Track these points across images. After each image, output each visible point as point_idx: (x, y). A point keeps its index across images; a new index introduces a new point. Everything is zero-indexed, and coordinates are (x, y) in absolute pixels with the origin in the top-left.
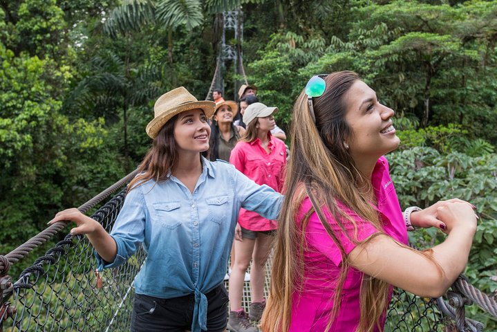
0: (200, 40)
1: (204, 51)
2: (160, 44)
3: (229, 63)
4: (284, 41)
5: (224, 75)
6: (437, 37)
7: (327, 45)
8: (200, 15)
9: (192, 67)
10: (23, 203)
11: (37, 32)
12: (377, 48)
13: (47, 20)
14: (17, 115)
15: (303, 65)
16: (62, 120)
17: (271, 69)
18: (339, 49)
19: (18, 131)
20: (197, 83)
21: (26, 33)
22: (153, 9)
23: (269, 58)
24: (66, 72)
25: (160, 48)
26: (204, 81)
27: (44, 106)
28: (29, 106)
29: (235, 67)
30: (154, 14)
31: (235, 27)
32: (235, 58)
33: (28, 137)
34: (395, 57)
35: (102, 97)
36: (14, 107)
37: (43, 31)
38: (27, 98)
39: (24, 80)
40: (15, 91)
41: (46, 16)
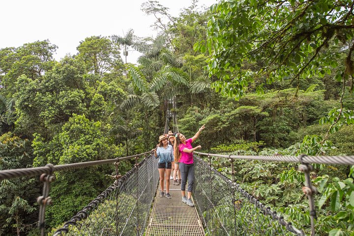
0: (158, 110)
1: (160, 114)
2: (140, 111)
3: (170, 118)
4: (193, 110)
5: (168, 124)
6: (252, 108)
7: (210, 111)
8: (159, 102)
9: (155, 121)
10: (90, 179)
11: (97, 111)
12: (230, 112)
13: (101, 107)
14: (92, 144)
15: (200, 120)
16: (106, 145)
17: (188, 122)
18: (215, 113)
19: (93, 149)
20: (157, 128)
21: (93, 112)
22: (139, 99)
23: (187, 118)
24: (109, 126)
25: (139, 113)
26: (160, 127)
27: (101, 140)
28: (96, 140)
29: (173, 120)
30: (140, 101)
31: (173, 103)
32: (173, 116)
33: (96, 152)
34: (237, 115)
35: (118, 136)
36: (91, 140)
37: (100, 111)
38: (95, 137)
39: (93, 130)
40: (91, 135)
41: (100, 105)
